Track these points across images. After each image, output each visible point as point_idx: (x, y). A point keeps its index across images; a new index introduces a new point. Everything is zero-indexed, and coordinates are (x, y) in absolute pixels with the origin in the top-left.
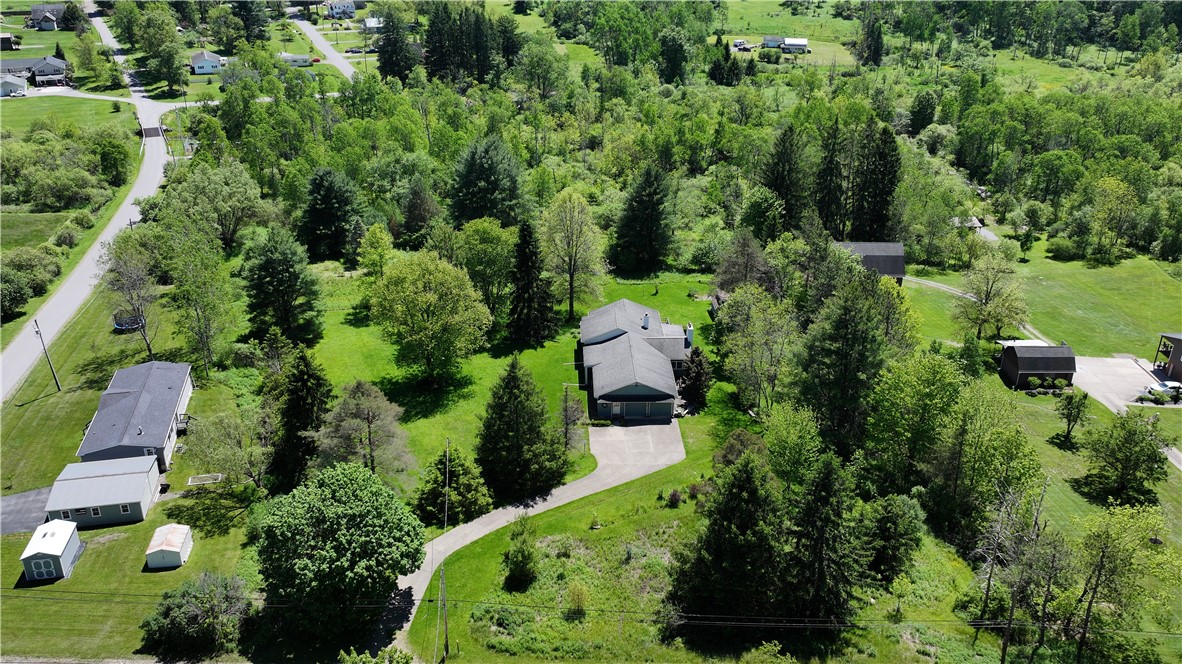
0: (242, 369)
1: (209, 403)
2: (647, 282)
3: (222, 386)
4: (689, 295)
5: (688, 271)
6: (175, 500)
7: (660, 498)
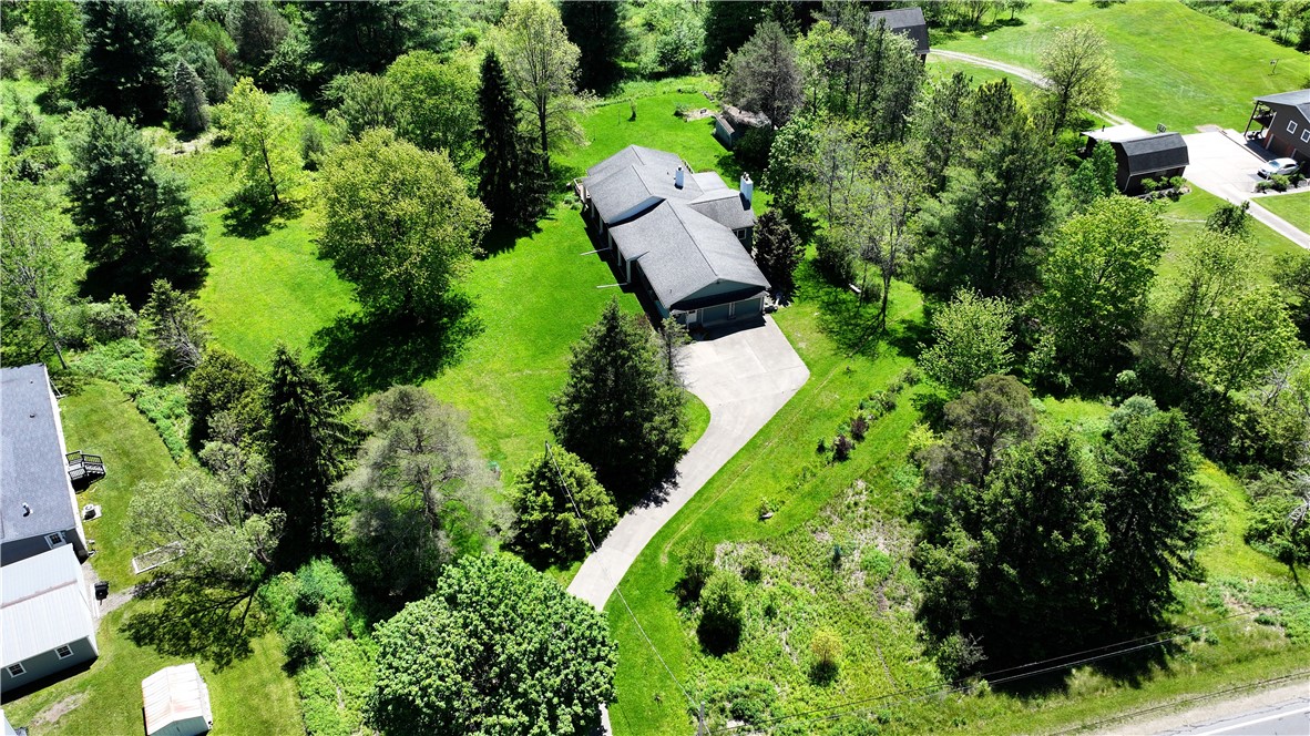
0: (113, 344)
1: (94, 417)
2: (611, 100)
3: (96, 380)
4: (678, 114)
5: (656, 77)
6: (129, 606)
7: (821, 449)
